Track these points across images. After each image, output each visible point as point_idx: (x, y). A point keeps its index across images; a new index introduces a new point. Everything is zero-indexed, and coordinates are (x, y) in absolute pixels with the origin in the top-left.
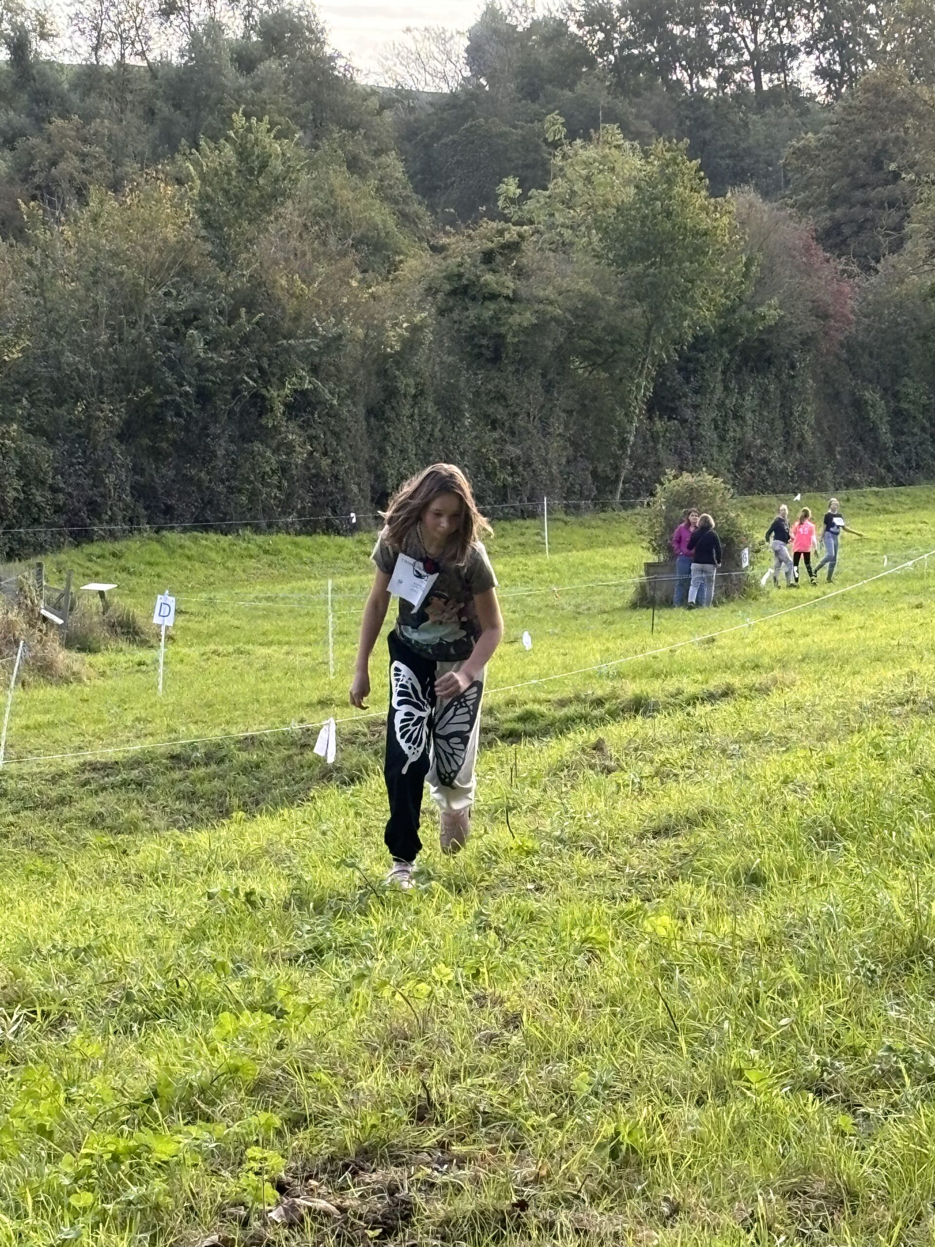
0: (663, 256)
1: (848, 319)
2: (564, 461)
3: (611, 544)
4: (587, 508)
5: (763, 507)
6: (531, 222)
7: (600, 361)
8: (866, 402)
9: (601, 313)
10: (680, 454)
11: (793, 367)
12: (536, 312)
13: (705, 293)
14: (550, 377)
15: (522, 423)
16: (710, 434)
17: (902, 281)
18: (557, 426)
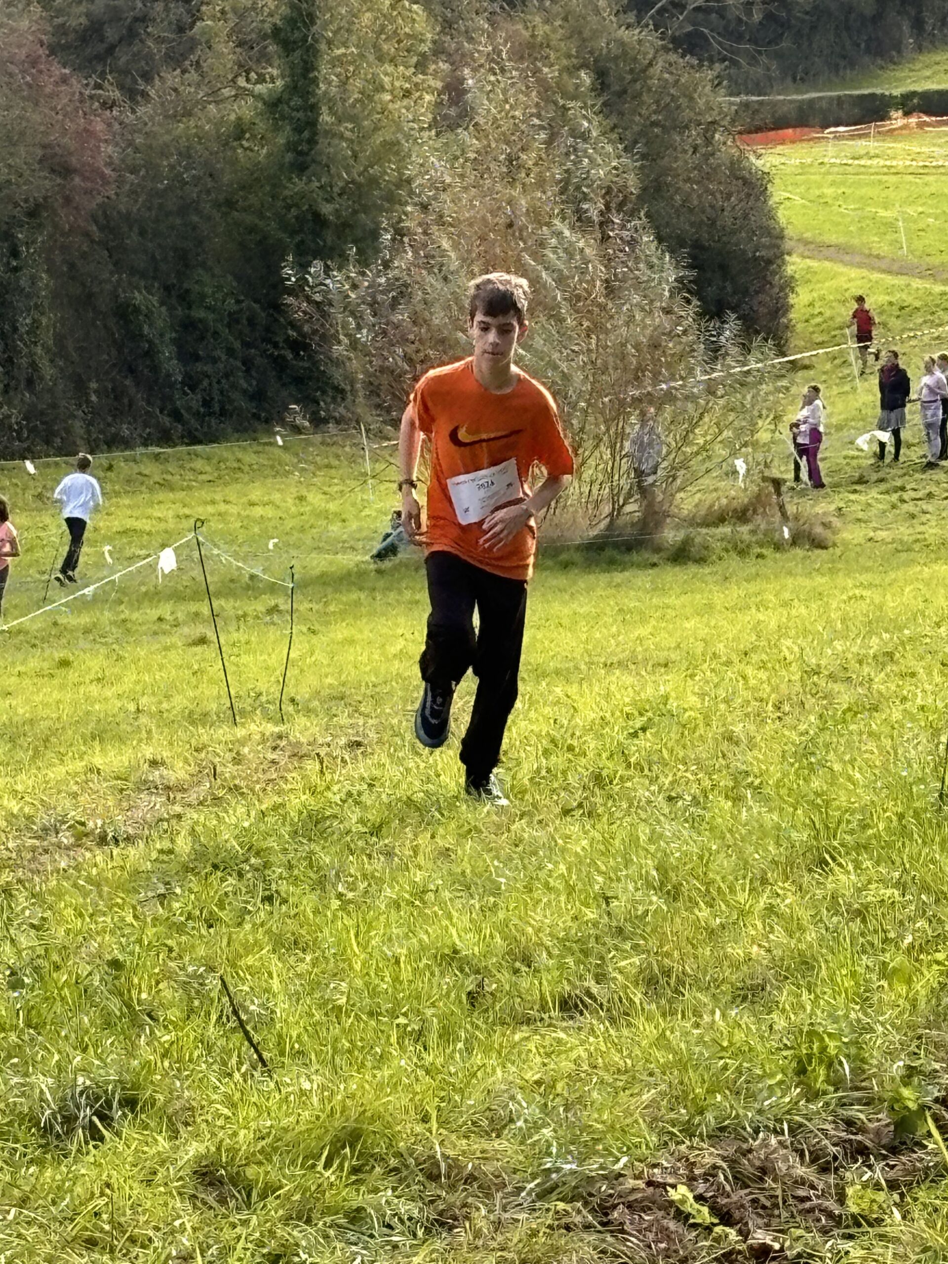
1: (103, 176)
8: (137, 310)
11: (15, 253)
17: (188, 114)
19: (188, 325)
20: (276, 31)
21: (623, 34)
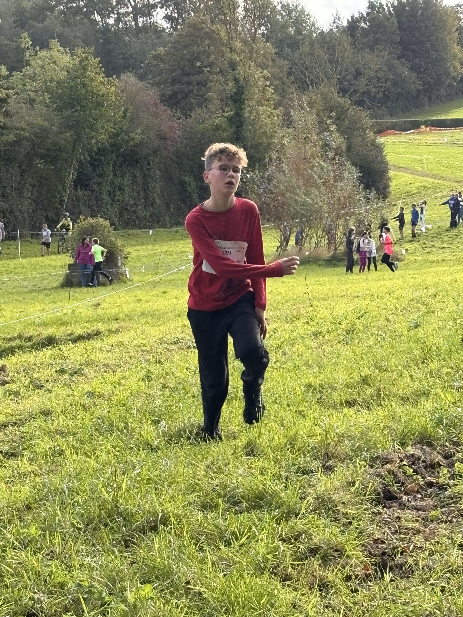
0: (81, 106)
1: (176, 140)
2: (30, 211)
5: (133, 235)
6: (13, 88)
7: (49, 160)
8: (186, 183)
9: (49, 135)
10: (91, 208)
11: (149, 164)
12: (15, 134)
13: (103, 126)
14: (23, 168)
15: (8, 191)
16: (106, 198)
17: (203, 122)
18: (27, 193)
20: (231, 96)
21: (339, 99)
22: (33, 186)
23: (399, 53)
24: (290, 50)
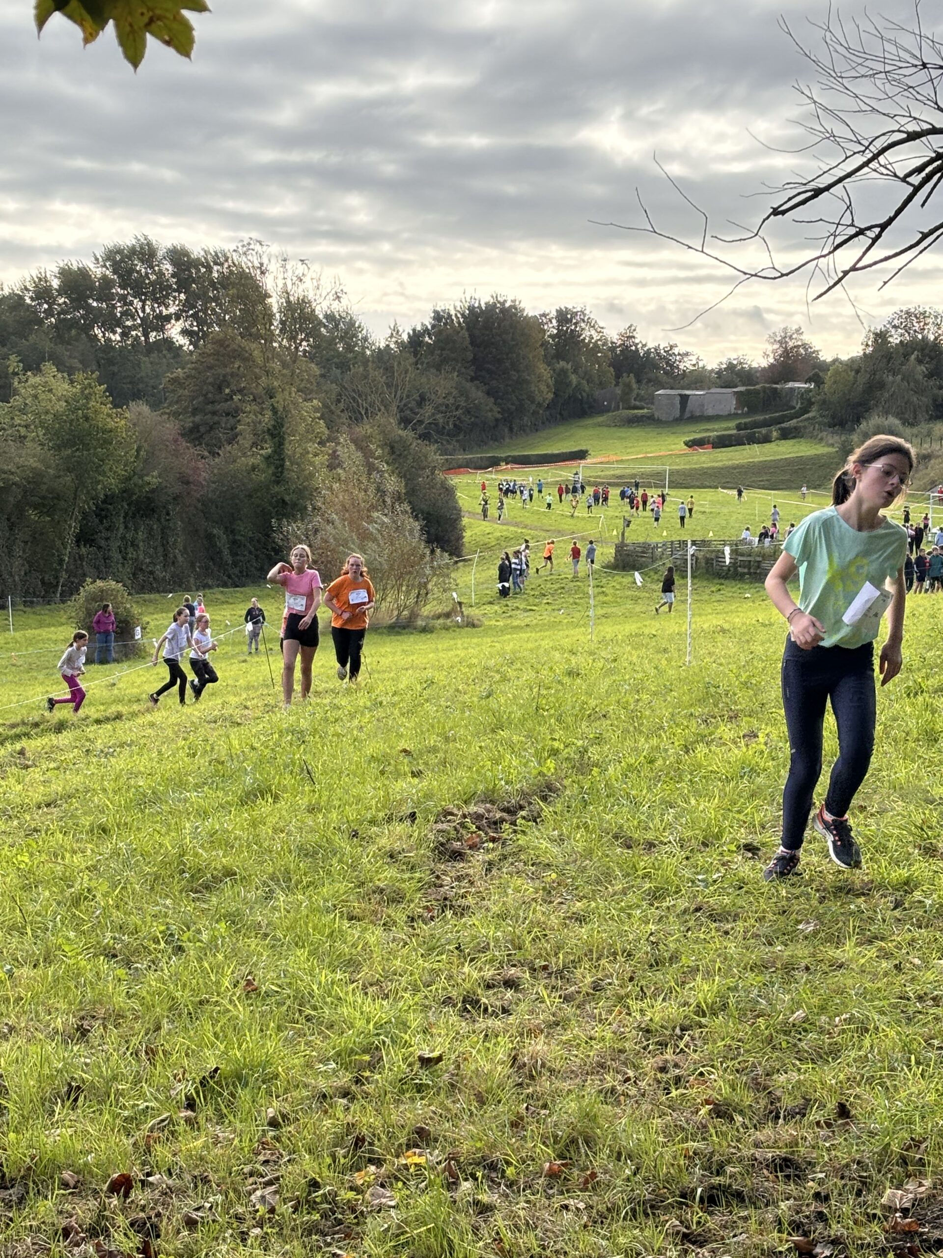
0: (84, 444)
1: (202, 484)
2: (23, 573)
3: (54, 625)
4: (38, 603)
5: (150, 601)
7: (45, 510)
8: (214, 536)
9: (45, 480)
11: (168, 514)
13: (111, 468)
14: (12, 520)
16: (116, 556)
17: (235, 461)
18: (18, 551)
19: (234, 542)
20: (269, 430)
21: (400, 432)
22: (26, 542)
23: (472, 374)
24: (339, 371)
